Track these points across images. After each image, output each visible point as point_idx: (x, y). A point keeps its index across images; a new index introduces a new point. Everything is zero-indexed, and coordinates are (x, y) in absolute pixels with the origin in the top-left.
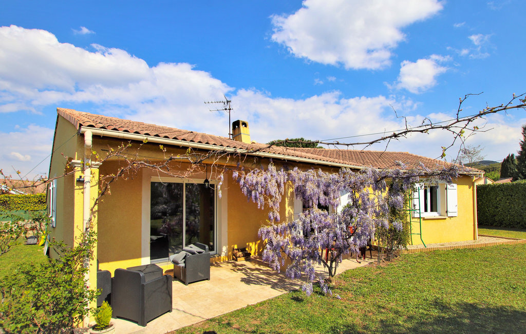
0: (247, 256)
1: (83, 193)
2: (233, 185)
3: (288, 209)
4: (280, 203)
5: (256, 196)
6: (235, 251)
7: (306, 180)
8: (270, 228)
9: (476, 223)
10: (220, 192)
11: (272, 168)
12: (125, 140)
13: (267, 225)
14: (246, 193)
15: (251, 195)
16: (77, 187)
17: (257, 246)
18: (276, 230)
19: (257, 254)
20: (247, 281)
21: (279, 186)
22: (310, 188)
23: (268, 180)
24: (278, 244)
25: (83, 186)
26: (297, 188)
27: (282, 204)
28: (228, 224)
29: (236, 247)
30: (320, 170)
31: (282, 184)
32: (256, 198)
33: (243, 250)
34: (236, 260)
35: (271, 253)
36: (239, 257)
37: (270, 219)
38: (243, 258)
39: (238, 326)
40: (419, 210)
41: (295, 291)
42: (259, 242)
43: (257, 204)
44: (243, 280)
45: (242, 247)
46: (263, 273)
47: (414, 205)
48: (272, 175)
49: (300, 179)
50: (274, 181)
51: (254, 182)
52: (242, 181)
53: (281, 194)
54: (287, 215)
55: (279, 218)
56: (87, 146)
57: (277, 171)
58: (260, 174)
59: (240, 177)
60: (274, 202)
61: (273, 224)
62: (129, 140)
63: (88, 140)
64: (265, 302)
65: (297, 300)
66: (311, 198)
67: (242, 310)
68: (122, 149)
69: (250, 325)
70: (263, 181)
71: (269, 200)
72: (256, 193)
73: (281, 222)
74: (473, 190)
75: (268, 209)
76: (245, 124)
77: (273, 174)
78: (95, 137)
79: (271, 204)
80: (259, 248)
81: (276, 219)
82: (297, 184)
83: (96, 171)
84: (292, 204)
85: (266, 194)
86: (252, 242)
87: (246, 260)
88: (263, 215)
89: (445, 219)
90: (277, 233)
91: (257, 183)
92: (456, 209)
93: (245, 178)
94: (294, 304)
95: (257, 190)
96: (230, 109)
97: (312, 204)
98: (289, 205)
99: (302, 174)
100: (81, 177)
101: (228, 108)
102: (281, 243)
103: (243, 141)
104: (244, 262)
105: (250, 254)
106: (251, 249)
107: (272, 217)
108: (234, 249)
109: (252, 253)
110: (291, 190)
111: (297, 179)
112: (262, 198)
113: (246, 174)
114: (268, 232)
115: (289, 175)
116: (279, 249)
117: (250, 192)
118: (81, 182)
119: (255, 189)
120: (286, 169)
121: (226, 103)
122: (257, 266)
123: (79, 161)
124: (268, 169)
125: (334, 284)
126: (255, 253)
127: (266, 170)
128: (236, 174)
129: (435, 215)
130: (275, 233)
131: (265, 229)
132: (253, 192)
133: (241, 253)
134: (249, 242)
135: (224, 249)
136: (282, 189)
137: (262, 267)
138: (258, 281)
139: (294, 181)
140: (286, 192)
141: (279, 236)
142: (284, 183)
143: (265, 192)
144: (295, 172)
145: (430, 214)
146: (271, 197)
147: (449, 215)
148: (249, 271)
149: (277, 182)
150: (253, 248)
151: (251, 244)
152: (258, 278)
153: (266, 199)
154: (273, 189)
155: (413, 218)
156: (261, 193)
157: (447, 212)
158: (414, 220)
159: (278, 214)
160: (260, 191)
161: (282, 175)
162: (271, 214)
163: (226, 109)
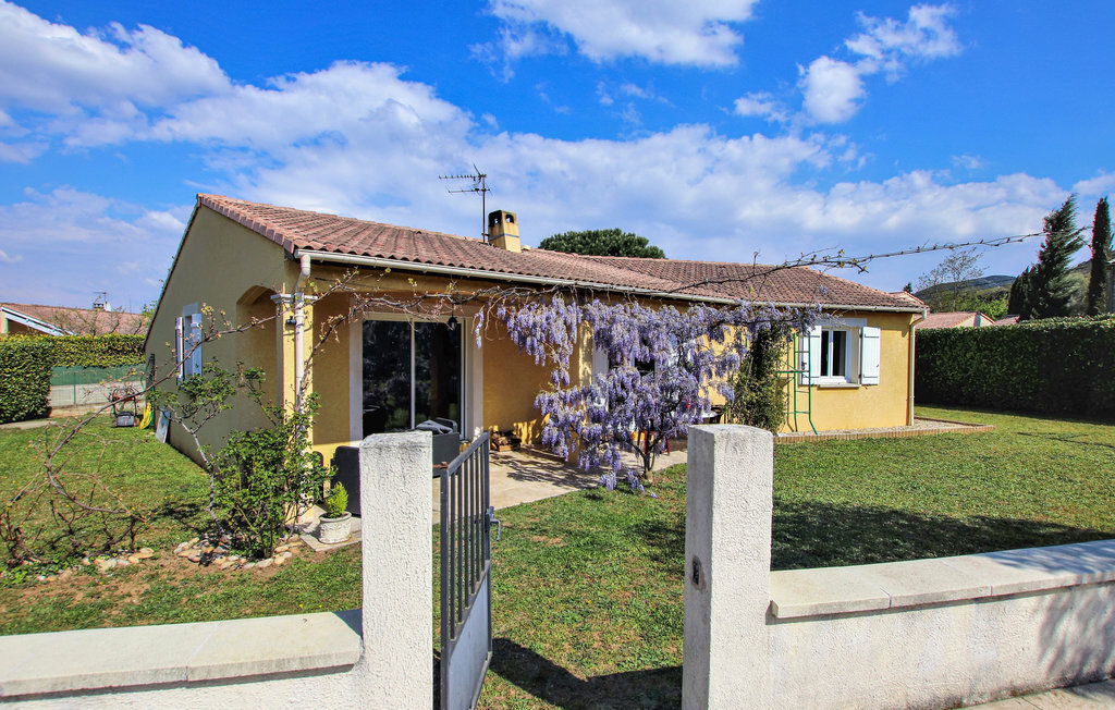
0: (515, 444)
1: (294, 340)
2: (497, 328)
3: (583, 367)
4: (571, 356)
5: (533, 345)
6: (495, 435)
7: (613, 321)
8: (554, 396)
9: (912, 397)
10: (479, 339)
11: (558, 301)
12: (351, 266)
13: (550, 390)
14: (516, 340)
15: (525, 343)
16: (286, 332)
17: (530, 429)
18: (563, 399)
19: (530, 442)
20: (519, 477)
21: (569, 329)
22: (619, 333)
23: (551, 321)
24: (566, 420)
25: (295, 329)
26: (598, 333)
27: (574, 358)
28: (484, 390)
29: (496, 429)
30: (636, 304)
31: (574, 327)
32: (533, 349)
33: (508, 434)
34: (498, 450)
35: (555, 433)
36: (502, 444)
37: (553, 381)
38: (508, 448)
39: (509, 524)
40: (809, 371)
41: (590, 488)
42: (534, 422)
43: (535, 357)
44: (510, 475)
45: (506, 430)
46: (543, 468)
47: (803, 364)
48: (557, 313)
49: (602, 319)
50: (561, 322)
51: (531, 322)
52: (512, 322)
53: (572, 342)
54: (581, 376)
55: (568, 380)
56: (304, 275)
57: (566, 305)
58: (539, 311)
59: (508, 317)
60: (560, 354)
61: (558, 388)
62: (356, 265)
63: (306, 266)
64: (546, 500)
65: (594, 498)
66: (620, 350)
67: (514, 508)
68: (347, 278)
69: (526, 524)
70: (544, 321)
71: (553, 352)
72: (532, 341)
73: (572, 386)
74: (910, 339)
75: (552, 365)
76: (511, 218)
77: (561, 311)
78: (314, 262)
79: (556, 357)
80: (534, 433)
81: (563, 381)
82: (597, 327)
83: (310, 308)
84: (589, 358)
85: (548, 341)
86: (523, 422)
87: (514, 450)
88: (543, 375)
89: (857, 388)
90: (565, 403)
91: (535, 325)
92: (877, 372)
93: (516, 317)
94: (588, 502)
95: (535, 336)
96: (484, 190)
97: (622, 359)
98: (585, 360)
99: (606, 310)
100: (291, 317)
101: (481, 188)
102: (571, 419)
103: (508, 248)
104: (510, 453)
105: (520, 441)
106: (521, 434)
107: (557, 379)
108: (493, 432)
109: (524, 438)
110: (588, 336)
111: (597, 319)
112: (542, 348)
113: (518, 311)
114: (551, 402)
115: (585, 311)
116: (568, 427)
117: (523, 339)
118: (292, 324)
119: (531, 334)
120: (581, 302)
121: (477, 179)
122: (532, 459)
123: (289, 296)
124: (551, 303)
125: (651, 481)
126: (527, 441)
127: (549, 304)
128: (502, 311)
129: (840, 380)
130: (561, 403)
131: (545, 396)
132: (529, 339)
133: (504, 438)
134: (517, 422)
135: (477, 432)
136: (574, 334)
137: (539, 460)
138: (535, 477)
139: (592, 321)
140: (580, 340)
141: (567, 408)
142: (578, 325)
143: (547, 338)
144: (596, 308)
145: (831, 380)
146: (557, 346)
147: (865, 381)
148: (519, 464)
149: (565, 323)
150: (524, 431)
151: (520, 425)
152: (534, 473)
153: (547, 350)
154: (559, 334)
155: (799, 386)
156: (540, 341)
157: (860, 376)
158: (801, 389)
159: (567, 374)
160: (539, 337)
161: (573, 314)
162: (556, 374)
163: (477, 190)
